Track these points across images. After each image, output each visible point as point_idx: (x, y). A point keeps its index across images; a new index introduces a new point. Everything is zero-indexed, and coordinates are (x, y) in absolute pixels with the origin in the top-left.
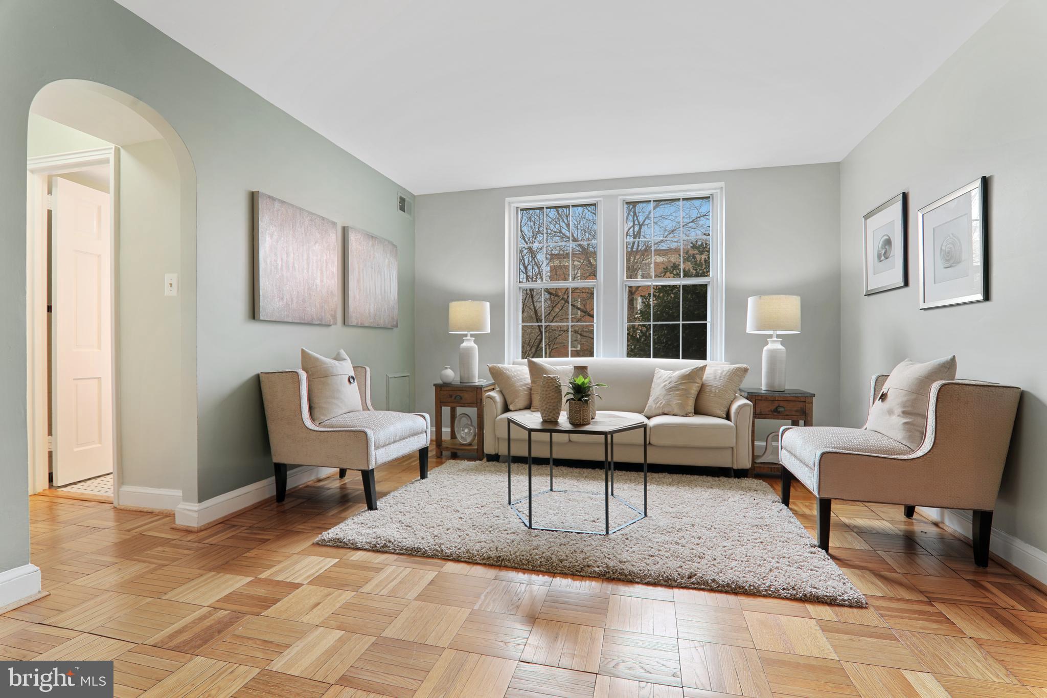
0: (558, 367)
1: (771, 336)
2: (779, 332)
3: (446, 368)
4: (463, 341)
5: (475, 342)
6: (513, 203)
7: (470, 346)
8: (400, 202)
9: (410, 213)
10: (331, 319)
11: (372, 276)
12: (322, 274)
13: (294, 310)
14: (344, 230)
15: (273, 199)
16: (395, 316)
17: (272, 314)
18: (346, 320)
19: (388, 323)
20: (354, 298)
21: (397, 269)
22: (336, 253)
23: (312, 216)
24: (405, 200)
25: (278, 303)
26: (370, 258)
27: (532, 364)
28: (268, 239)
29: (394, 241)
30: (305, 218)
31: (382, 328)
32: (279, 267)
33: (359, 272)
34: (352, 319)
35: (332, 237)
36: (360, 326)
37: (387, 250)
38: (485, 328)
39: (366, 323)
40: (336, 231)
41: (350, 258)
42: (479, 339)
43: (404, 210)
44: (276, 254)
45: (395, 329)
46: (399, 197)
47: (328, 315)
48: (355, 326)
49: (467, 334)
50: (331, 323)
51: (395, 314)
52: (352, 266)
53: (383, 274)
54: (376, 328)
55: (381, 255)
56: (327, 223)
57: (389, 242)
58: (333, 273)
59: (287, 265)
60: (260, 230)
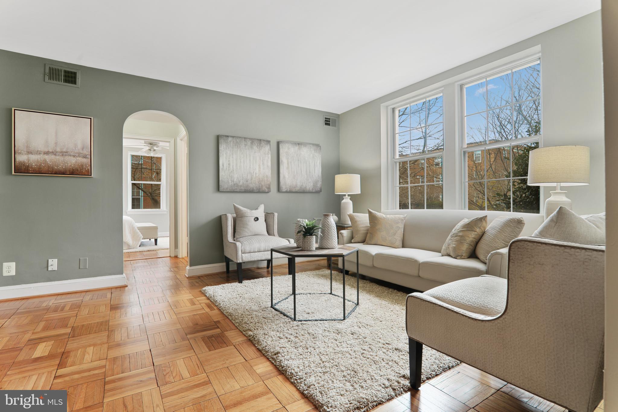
0: (388, 216)
1: (554, 188)
2: (563, 184)
4: (343, 199)
5: (351, 199)
6: (389, 106)
7: (347, 202)
8: (326, 121)
9: (334, 125)
10: (266, 189)
11: (298, 165)
12: (260, 168)
13: (241, 186)
14: (278, 143)
15: (228, 136)
16: (319, 186)
17: (227, 188)
18: (279, 189)
19: (313, 190)
20: (284, 177)
21: (321, 158)
22: (270, 156)
23: (253, 140)
24: (330, 119)
25: (231, 183)
26: (297, 155)
27: (370, 213)
28: (224, 155)
29: (318, 143)
30: (249, 143)
31: (309, 192)
32: (231, 167)
33: (288, 164)
34: (284, 189)
35: (267, 148)
36: (290, 192)
37: (312, 149)
38: (357, 191)
39: (294, 190)
40: (270, 144)
41: (281, 157)
42: (353, 197)
43: (329, 124)
44: (229, 161)
45: (321, 193)
46: (325, 118)
47: (264, 187)
48: (286, 192)
49: (345, 195)
50: (267, 191)
51: (319, 184)
52: (282, 161)
53: (308, 163)
54: (303, 192)
55: (306, 152)
56: (268, 142)
57: (313, 144)
58: (268, 166)
59: (237, 164)
60: (220, 151)
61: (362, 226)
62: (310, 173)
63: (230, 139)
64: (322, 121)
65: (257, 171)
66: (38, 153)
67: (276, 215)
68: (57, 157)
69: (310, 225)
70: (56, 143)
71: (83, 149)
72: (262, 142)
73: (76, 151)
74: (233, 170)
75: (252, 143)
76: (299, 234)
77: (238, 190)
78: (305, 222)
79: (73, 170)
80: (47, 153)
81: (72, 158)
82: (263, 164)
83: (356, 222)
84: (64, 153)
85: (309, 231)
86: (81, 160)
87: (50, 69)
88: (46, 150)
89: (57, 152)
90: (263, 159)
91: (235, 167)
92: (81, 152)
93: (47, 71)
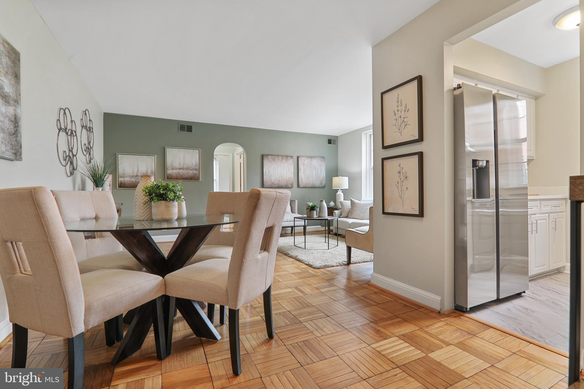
3: (331, 202)
4: (337, 192)
6: (368, 133)
7: (340, 193)
8: (329, 141)
9: (334, 143)
10: (290, 186)
11: (310, 170)
12: (287, 173)
13: (276, 184)
14: (298, 157)
15: (268, 155)
16: (324, 183)
17: (268, 186)
18: (298, 186)
19: (320, 186)
20: (302, 178)
21: (325, 166)
22: (293, 165)
23: (282, 156)
24: (331, 140)
25: (270, 183)
26: (309, 164)
27: (351, 200)
28: (266, 166)
29: (323, 156)
30: (280, 158)
31: (317, 187)
32: (270, 173)
33: (304, 170)
34: (301, 185)
35: (291, 161)
36: (305, 187)
37: (319, 160)
38: (347, 187)
39: (308, 186)
40: (293, 159)
41: (299, 166)
42: (343, 191)
43: (331, 143)
44: (269, 170)
45: (325, 188)
46: (328, 139)
47: (289, 185)
48: (303, 187)
49: (339, 190)
50: (291, 187)
51: (324, 182)
52: (300, 168)
53: (317, 169)
54: (314, 187)
55: (316, 162)
56: (292, 157)
57: (320, 157)
58: (291, 172)
59: (273, 172)
60: (264, 164)
61: (347, 208)
62: (318, 175)
63: (270, 156)
64: (327, 142)
65: (285, 175)
66: (176, 169)
67: (297, 201)
68: (185, 171)
69: (313, 205)
70: (184, 164)
71: (196, 166)
72: (288, 157)
73: (193, 167)
74: (271, 175)
75: (282, 158)
76: (308, 210)
77: (274, 187)
78: (311, 204)
79: (191, 177)
80: (180, 169)
81: (191, 171)
82: (289, 170)
83: (343, 205)
84: (187, 169)
85: (313, 208)
86: (195, 172)
87: (181, 125)
88: (180, 167)
89: (184, 168)
90: (289, 168)
91: (272, 173)
92: (195, 167)
93: (179, 127)
